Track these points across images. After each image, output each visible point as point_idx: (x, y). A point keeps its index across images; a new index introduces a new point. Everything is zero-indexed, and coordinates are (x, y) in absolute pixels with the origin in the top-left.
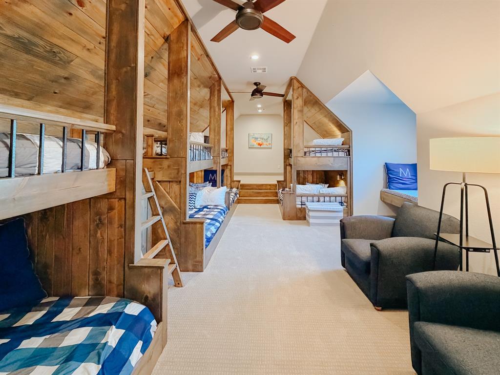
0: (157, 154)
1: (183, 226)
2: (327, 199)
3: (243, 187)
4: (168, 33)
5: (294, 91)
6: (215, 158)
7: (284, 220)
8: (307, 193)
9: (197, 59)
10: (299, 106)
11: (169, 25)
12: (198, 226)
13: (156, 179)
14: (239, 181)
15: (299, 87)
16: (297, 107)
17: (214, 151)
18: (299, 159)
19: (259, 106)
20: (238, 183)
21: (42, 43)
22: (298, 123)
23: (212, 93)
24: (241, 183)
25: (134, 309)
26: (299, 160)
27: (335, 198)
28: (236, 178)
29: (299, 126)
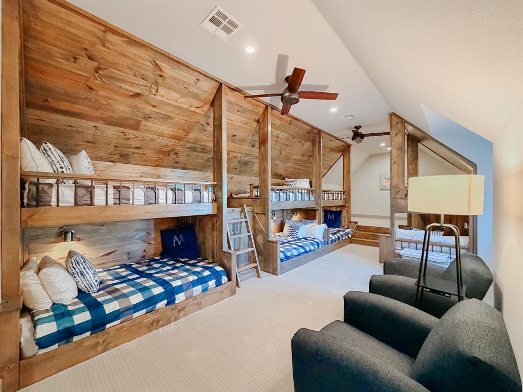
0: (256, 196)
1: (267, 243)
2: (438, 248)
3: (359, 228)
4: (257, 118)
5: (392, 129)
6: (317, 199)
7: (380, 262)
8: (409, 238)
9: (288, 124)
10: (398, 143)
11: (256, 113)
12: (275, 244)
13: (254, 212)
14: (356, 223)
15: (398, 123)
16: (396, 144)
17: (316, 193)
18: (398, 200)
19: (383, 145)
20: (354, 224)
21: (199, 146)
22: (396, 163)
23: (314, 145)
24: (359, 224)
25: (219, 269)
26: (398, 202)
27: (449, 248)
28: (353, 220)
29: (398, 165)
